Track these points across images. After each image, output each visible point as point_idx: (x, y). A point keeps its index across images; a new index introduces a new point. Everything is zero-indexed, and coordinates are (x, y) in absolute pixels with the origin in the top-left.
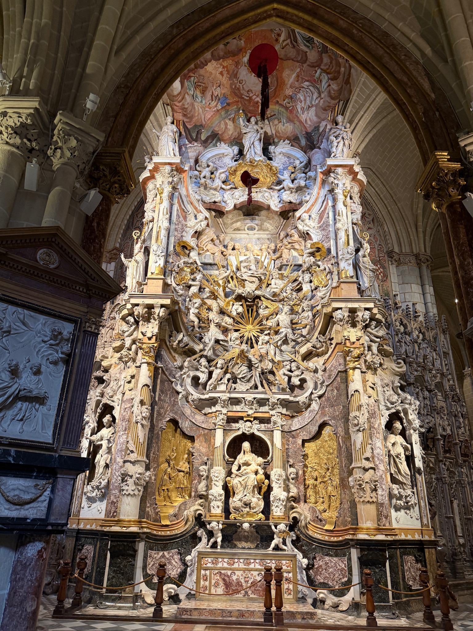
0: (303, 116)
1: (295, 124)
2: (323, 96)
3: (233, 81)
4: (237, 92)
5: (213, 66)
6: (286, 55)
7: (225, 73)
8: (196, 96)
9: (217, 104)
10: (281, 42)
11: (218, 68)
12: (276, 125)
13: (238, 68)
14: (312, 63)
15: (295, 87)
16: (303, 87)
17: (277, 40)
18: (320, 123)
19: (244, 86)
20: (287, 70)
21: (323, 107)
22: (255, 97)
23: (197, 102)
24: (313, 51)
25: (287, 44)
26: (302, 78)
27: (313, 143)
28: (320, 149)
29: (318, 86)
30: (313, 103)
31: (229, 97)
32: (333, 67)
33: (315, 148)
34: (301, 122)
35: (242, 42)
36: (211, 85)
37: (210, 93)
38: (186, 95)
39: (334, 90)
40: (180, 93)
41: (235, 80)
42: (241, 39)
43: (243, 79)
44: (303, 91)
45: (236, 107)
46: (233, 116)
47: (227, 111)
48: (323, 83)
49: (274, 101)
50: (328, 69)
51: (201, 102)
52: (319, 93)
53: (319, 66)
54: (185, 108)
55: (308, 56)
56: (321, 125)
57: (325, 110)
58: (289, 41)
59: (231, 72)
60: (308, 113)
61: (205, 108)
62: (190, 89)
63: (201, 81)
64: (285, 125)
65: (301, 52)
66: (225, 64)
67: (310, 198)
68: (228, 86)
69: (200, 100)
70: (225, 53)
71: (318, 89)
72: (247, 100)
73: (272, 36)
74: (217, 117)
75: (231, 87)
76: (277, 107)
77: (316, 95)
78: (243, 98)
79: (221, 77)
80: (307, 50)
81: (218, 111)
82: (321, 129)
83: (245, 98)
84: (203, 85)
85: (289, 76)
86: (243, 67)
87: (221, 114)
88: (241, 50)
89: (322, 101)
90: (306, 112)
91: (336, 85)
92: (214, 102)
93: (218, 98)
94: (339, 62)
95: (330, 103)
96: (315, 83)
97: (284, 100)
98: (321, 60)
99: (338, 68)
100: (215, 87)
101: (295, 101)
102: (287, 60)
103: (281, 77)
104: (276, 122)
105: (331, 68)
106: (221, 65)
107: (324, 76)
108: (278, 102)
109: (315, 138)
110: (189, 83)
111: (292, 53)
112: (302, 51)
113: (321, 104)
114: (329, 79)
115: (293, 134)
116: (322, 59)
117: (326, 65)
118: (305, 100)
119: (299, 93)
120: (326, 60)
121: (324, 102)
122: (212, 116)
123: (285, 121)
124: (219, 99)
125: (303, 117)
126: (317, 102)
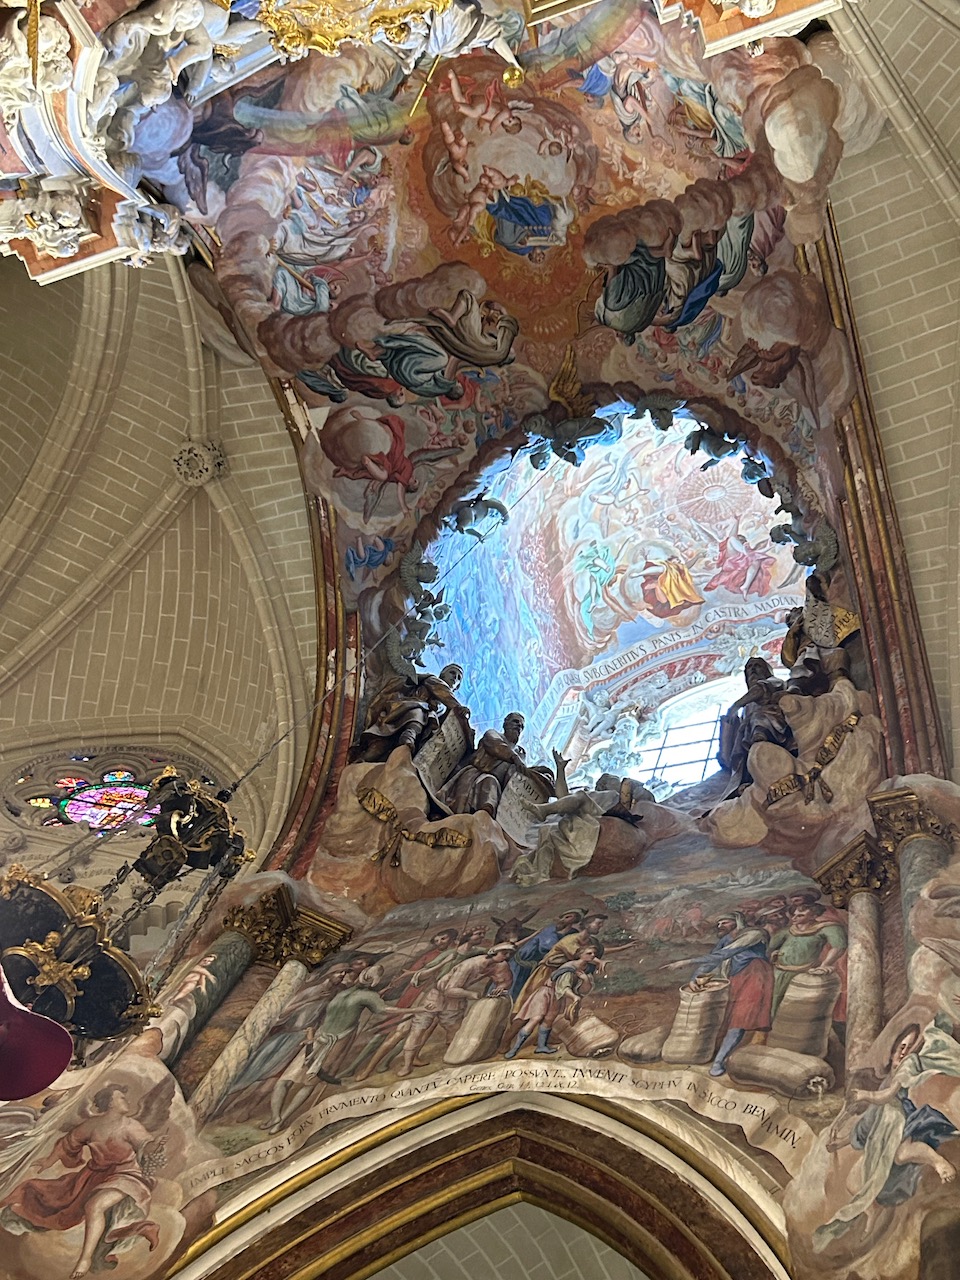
0: (295, 172)
1: (310, 127)
2: (272, 260)
3: (584, 147)
4: (558, 117)
5: (664, 185)
6: (443, 279)
7: (620, 169)
8: (702, 97)
9: (616, 75)
10: (476, 306)
11: (646, 180)
12: (371, 67)
13: (581, 188)
14: (360, 307)
15: (372, 220)
16: (346, 235)
17: (489, 305)
18: (227, 201)
19: (539, 139)
20: (422, 246)
21: (250, 241)
22: (490, 116)
23: (696, 81)
24: (372, 336)
25: (452, 311)
26: (362, 253)
27: (210, 143)
28: (173, 155)
29: (302, 269)
30: (287, 224)
31: (579, 97)
32: (293, 345)
33: (195, 139)
34: (294, 150)
35: (591, 264)
36: (659, 130)
37: (652, 105)
38: (742, 109)
39: (250, 297)
40: (766, 113)
41: (579, 151)
42: (599, 268)
43: (549, 159)
44: (338, 226)
45: (545, 70)
46: (545, 39)
47: (571, 51)
48: (292, 287)
49: (417, 137)
50: (303, 329)
51: (678, 82)
52: (284, 257)
53: (332, 315)
54: (738, 68)
55: (379, 317)
56: (222, 198)
57: (240, 238)
58: (453, 322)
59: (600, 173)
60: (285, 190)
61: (660, 61)
62: (730, 120)
63: (698, 143)
64: (338, 96)
65: (404, 312)
66: (627, 194)
67: (89, 120)
68: (593, 129)
69: (684, 87)
70: (636, 223)
71: (295, 262)
72: (511, 98)
73: (507, 308)
74: (602, 35)
75: (583, 127)
76: (397, 125)
77: (294, 246)
78: (529, 101)
79: (630, 155)
80: (389, 328)
81: (606, 53)
82: (211, 189)
83: (521, 104)
84: (685, 130)
85: (406, 235)
86: (564, 193)
87: (593, 45)
88: (588, 240)
89: (265, 247)
90: (294, 185)
91: (253, 311)
92: (633, 81)
93: (621, 92)
94: (283, 368)
95: (238, 264)
96: (318, 269)
97: (384, 160)
98: (334, 333)
99: (275, 352)
100: (642, 123)
101: (349, 185)
102: (435, 271)
103: (428, 217)
104: (375, 79)
105: (297, 339)
106: (639, 189)
107: (302, 304)
108: (402, 142)
109: (210, 158)
110: (738, 140)
111: (428, 297)
112: (402, 317)
113: (262, 238)
114: (284, 310)
115: (296, 96)
116: (334, 338)
117: (315, 333)
118: (318, 213)
119: (350, 215)
120: (325, 345)
121: (257, 251)
122: (625, 39)
123: (349, 104)
124: (614, 88)
125: (293, 170)
126: (279, 234)
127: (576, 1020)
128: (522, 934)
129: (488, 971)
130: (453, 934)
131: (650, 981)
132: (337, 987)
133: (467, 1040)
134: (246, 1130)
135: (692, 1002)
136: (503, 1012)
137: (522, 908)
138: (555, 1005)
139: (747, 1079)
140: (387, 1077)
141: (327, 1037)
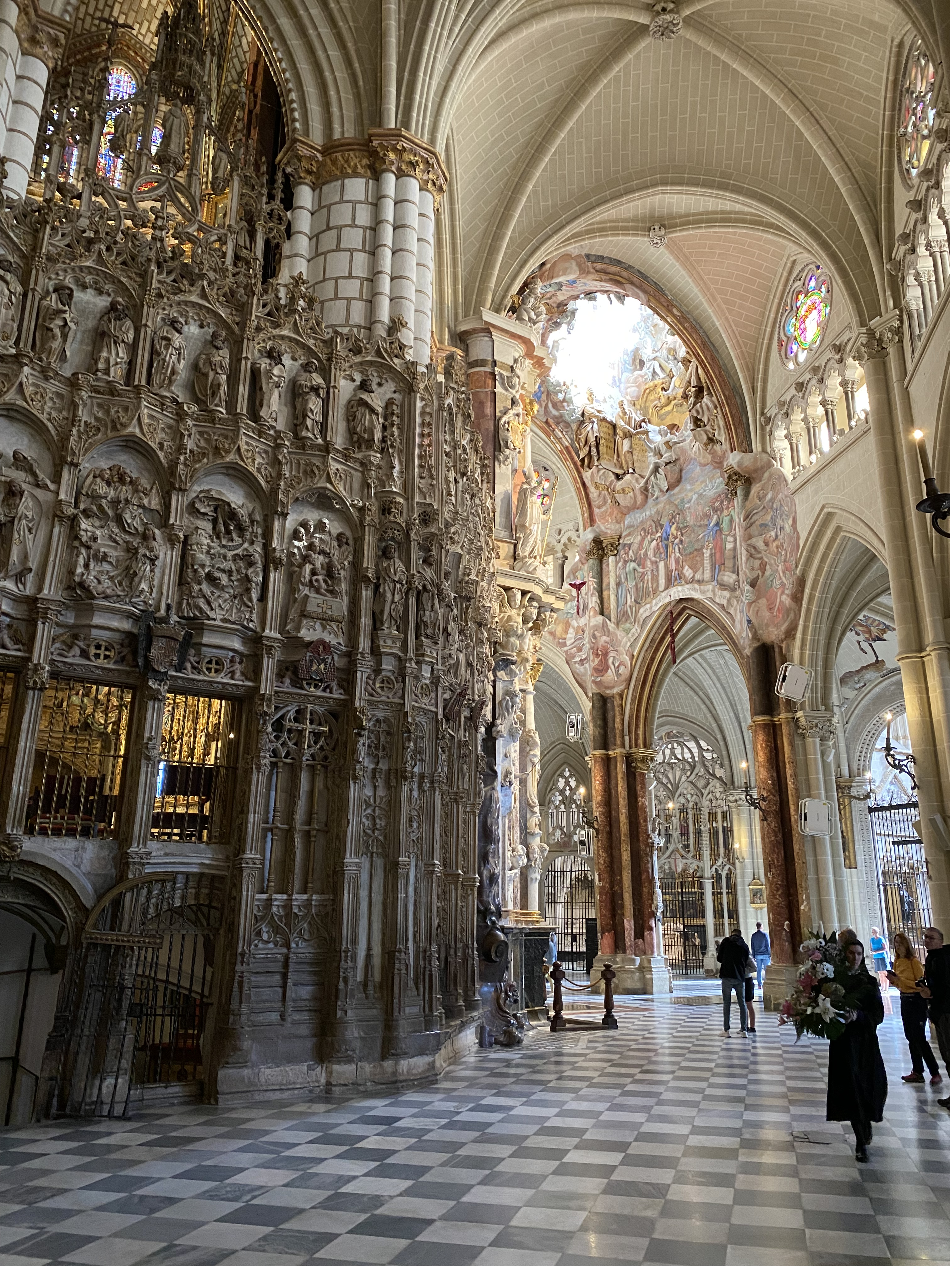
127: (683, 567)
128: (662, 526)
129: (658, 547)
130: (644, 529)
131: (696, 547)
132: (626, 562)
133: (662, 581)
134: (628, 625)
135: (707, 553)
136: (666, 565)
137: (658, 512)
138: (677, 561)
139: (723, 586)
140: (649, 600)
141: (631, 584)
